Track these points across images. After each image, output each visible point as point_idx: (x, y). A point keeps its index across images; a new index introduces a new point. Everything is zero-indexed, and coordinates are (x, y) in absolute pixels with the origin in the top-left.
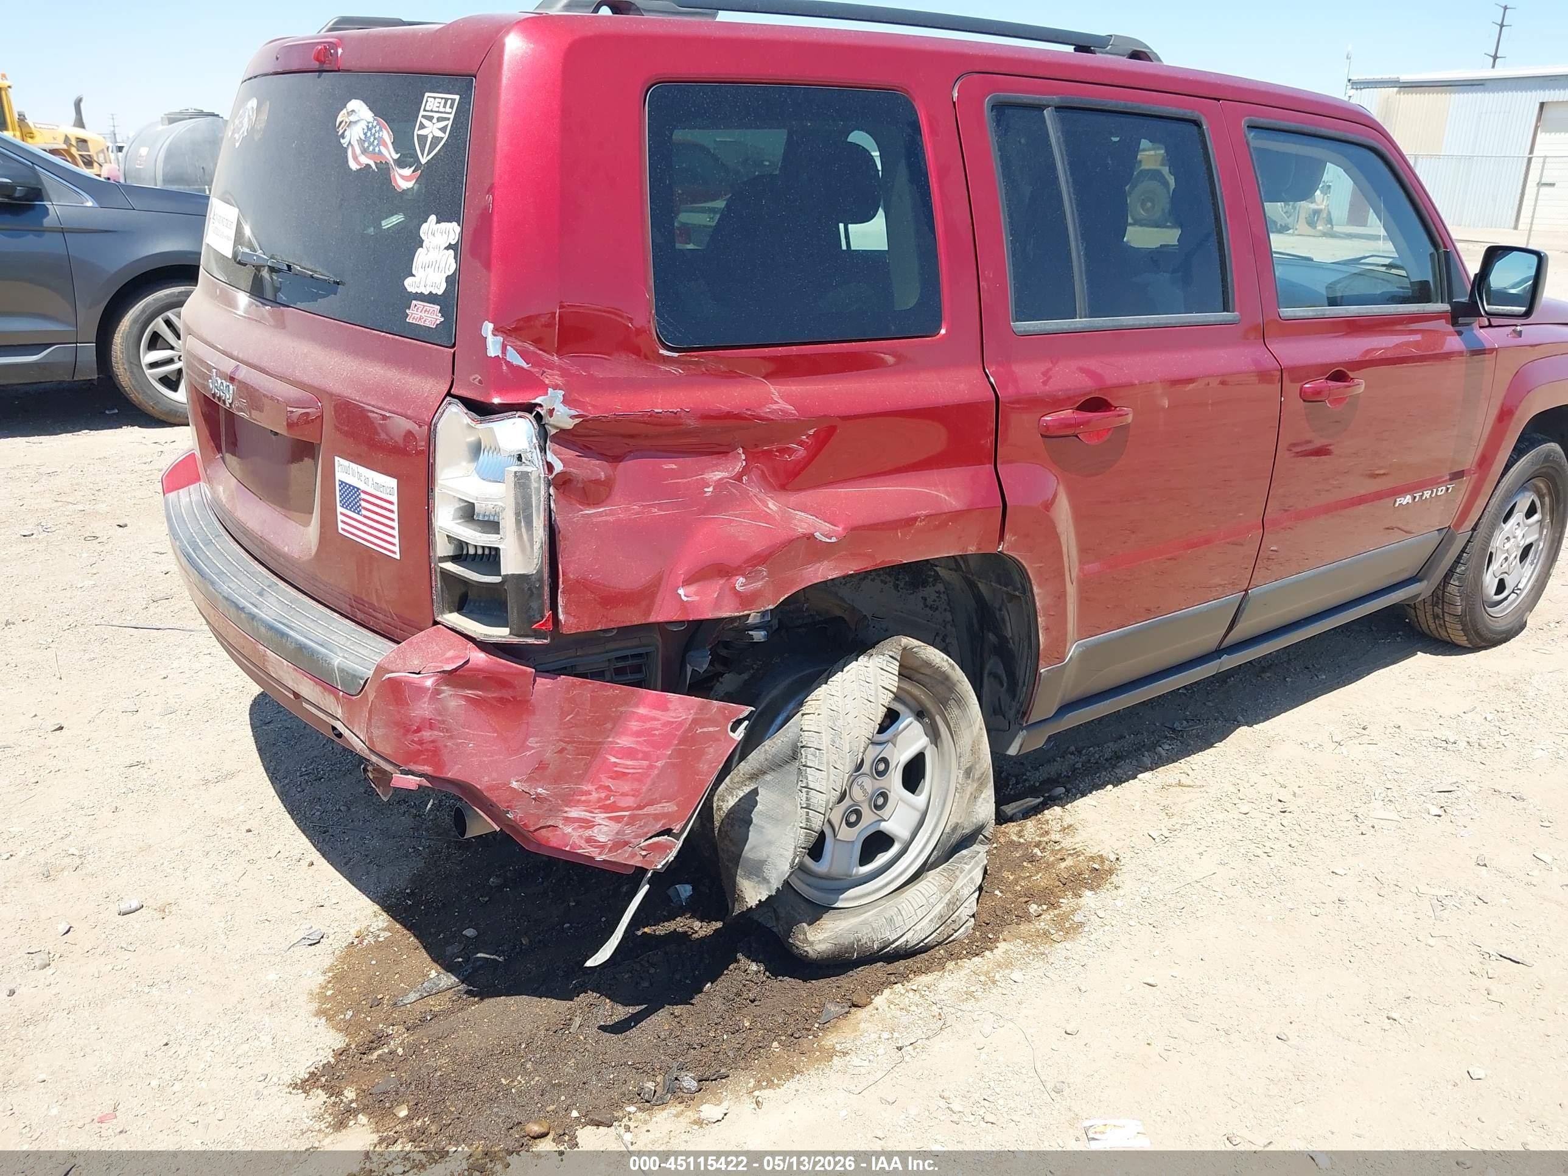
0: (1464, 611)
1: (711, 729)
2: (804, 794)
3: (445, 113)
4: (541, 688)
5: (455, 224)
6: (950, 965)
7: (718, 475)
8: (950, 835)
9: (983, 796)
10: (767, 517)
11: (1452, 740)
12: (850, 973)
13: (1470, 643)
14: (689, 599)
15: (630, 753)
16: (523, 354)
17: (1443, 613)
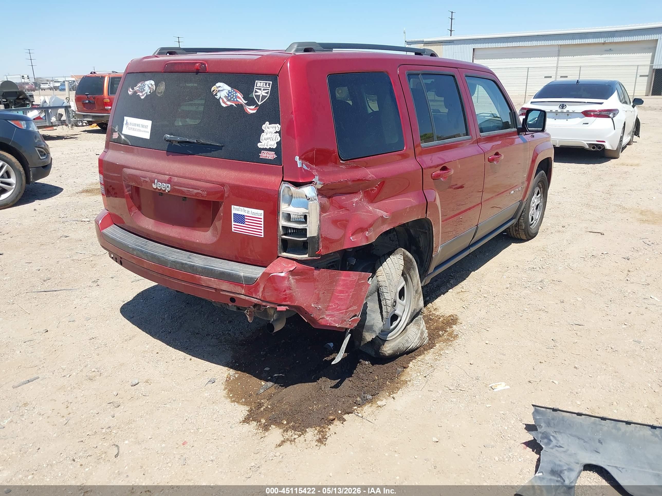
0: (525, 228)
1: (363, 281)
2: (384, 301)
3: (266, 87)
4: (316, 273)
5: (278, 125)
6: (426, 352)
7: (356, 199)
8: (413, 313)
9: (421, 299)
10: (370, 212)
11: (535, 268)
12: (397, 360)
13: (526, 238)
14: (354, 240)
15: (341, 292)
16: (306, 165)
17: (519, 229)
